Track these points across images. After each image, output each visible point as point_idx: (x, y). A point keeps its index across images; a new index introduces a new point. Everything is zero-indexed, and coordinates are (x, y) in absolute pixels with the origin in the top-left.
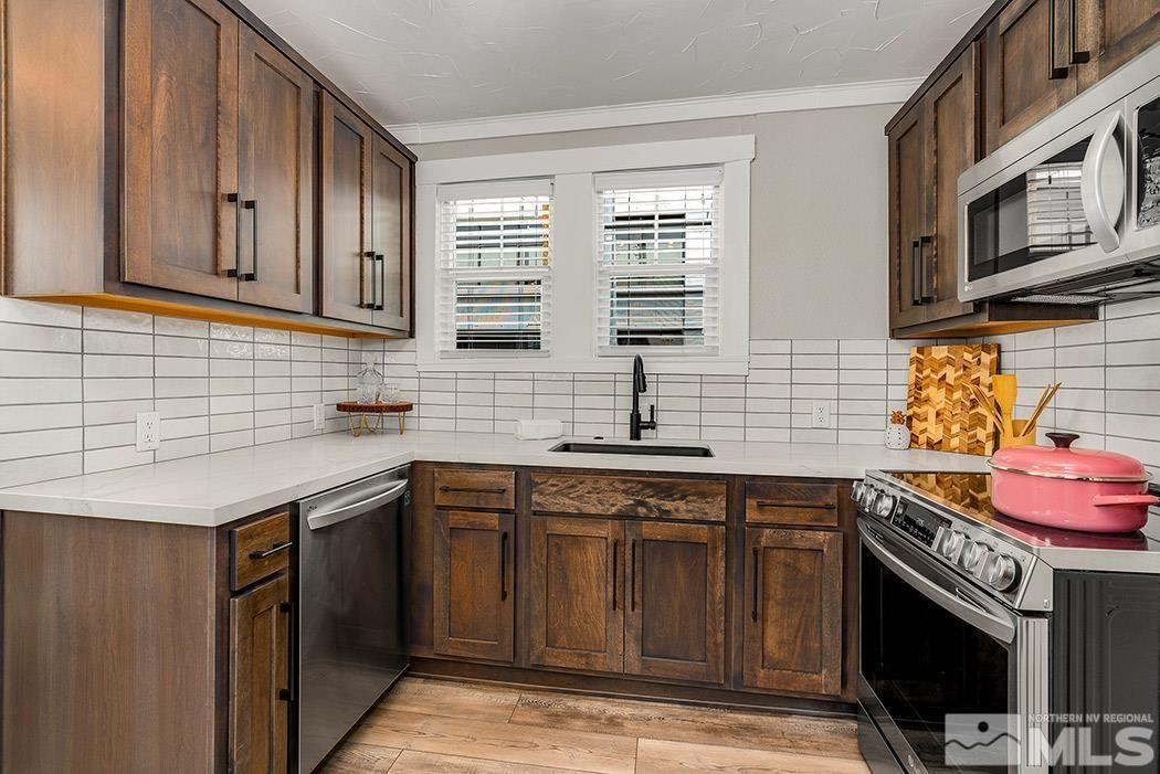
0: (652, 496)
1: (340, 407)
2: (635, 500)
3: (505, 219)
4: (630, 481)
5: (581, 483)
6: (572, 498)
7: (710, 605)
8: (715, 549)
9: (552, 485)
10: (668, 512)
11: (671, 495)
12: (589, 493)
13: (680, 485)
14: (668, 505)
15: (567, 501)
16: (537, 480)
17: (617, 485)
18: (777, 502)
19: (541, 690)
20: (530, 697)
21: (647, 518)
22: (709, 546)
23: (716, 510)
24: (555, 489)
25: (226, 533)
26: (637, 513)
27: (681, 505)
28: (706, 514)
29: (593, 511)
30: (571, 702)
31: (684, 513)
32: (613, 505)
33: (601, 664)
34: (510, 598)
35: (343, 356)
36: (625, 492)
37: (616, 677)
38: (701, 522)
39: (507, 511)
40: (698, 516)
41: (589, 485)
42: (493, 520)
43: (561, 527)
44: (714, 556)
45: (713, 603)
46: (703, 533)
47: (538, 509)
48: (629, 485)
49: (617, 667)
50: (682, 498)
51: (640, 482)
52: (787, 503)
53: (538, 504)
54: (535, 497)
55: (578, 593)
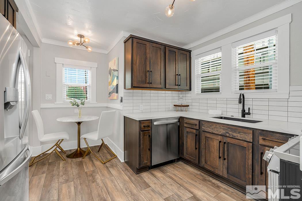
0: (230, 131)
1: (174, 105)
2: (225, 131)
3: (212, 60)
4: (224, 126)
5: (213, 125)
6: (211, 129)
7: (247, 165)
8: (249, 149)
9: (206, 125)
10: (235, 136)
11: (236, 132)
12: (214, 128)
13: (238, 129)
14: (235, 134)
15: (210, 129)
16: (203, 123)
17: (221, 127)
18: (270, 139)
19: (206, 174)
20: (203, 174)
21: (229, 137)
22: (247, 148)
23: (249, 138)
24: (207, 126)
25: (140, 122)
26: (226, 135)
27: (238, 135)
28: (246, 139)
29: (215, 133)
30: (211, 179)
31: (239, 137)
32: (220, 132)
33: (217, 172)
34: (198, 150)
35: (177, 95)
36: (223, 129)
37: (221, 176)
38: (245, 141)
39: (197, 130)
40: (244, 139)
41: (214, 126)
42: (194, 131)
43: (208, 135)
44: (248, 151)
45: (248, 165)
46: (245, 144)
47: (203, 130)
48: (224, 127)
49: (221, 174)
50: (239, 133)
51: (227, 127)
52: (275, 140)
53: (203, 129)
54: (203, 127)
55: (212, 153)
